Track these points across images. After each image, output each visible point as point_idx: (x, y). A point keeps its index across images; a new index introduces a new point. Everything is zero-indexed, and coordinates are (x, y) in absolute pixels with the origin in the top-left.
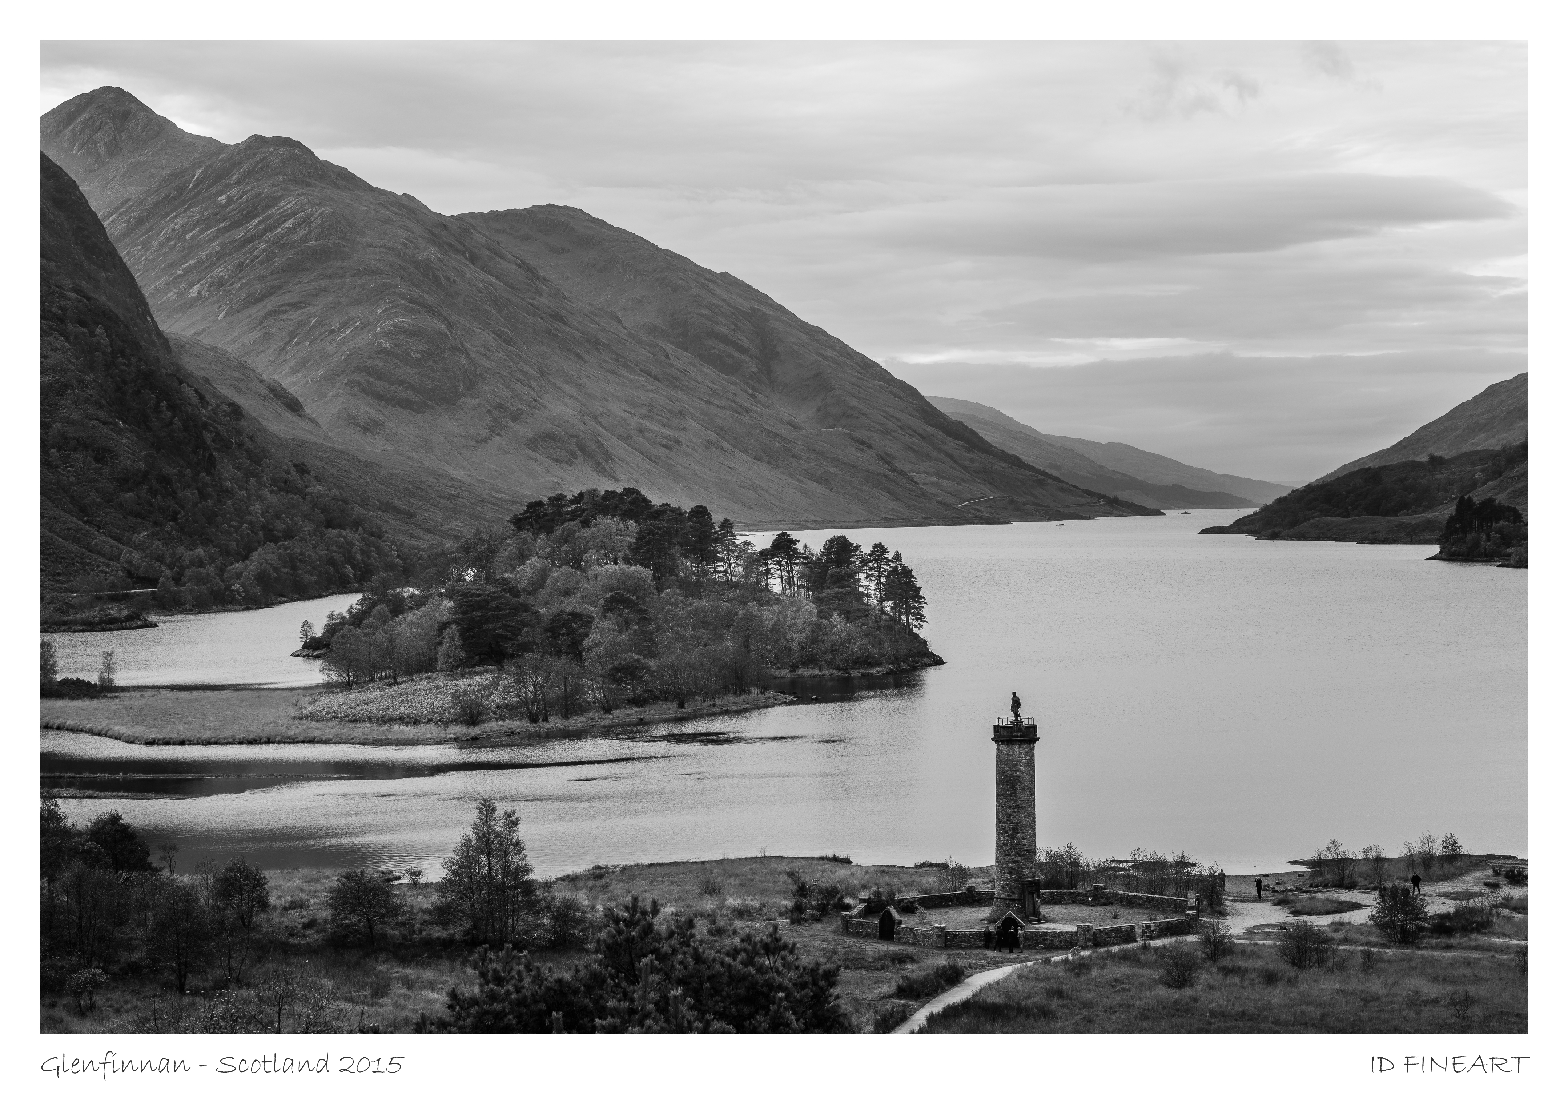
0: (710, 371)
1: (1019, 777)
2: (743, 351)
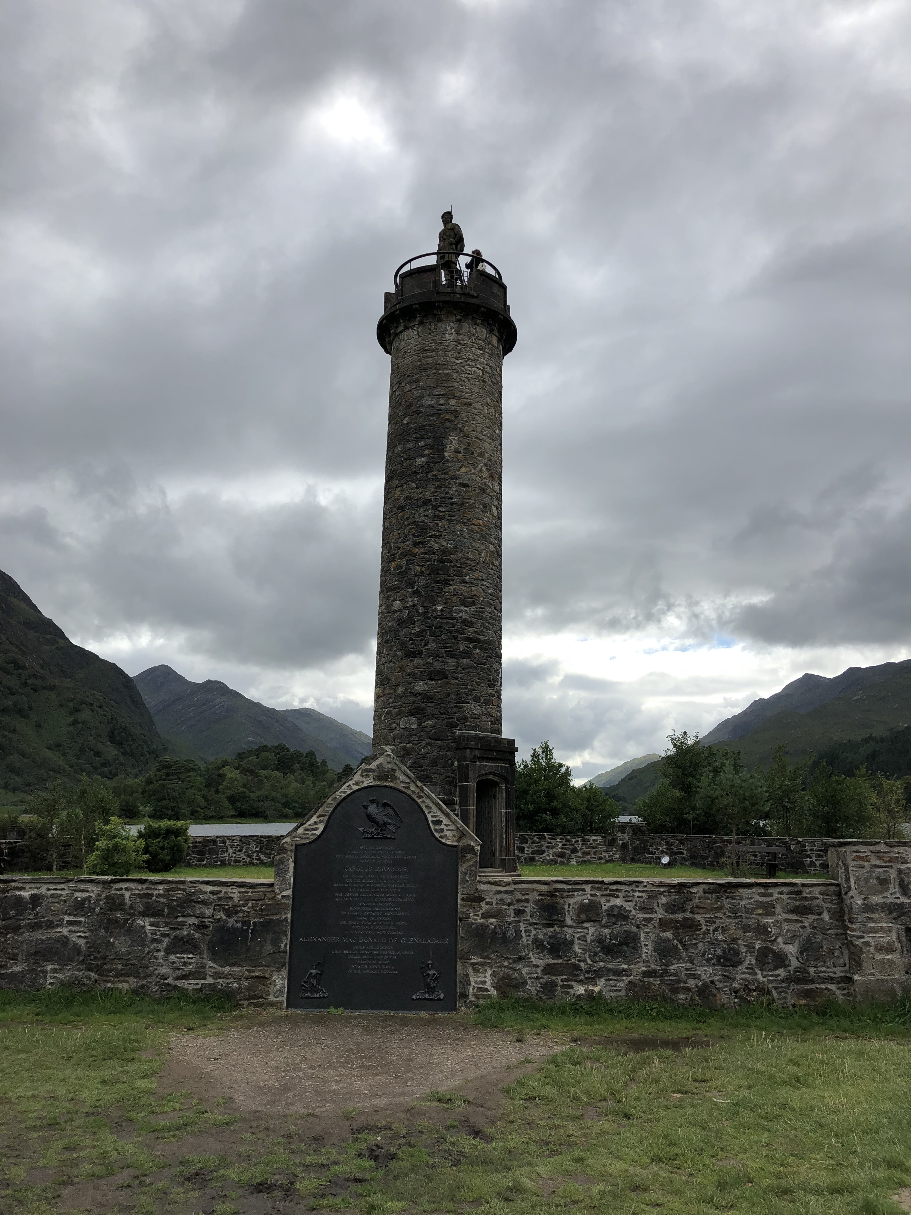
1: (455, 413)
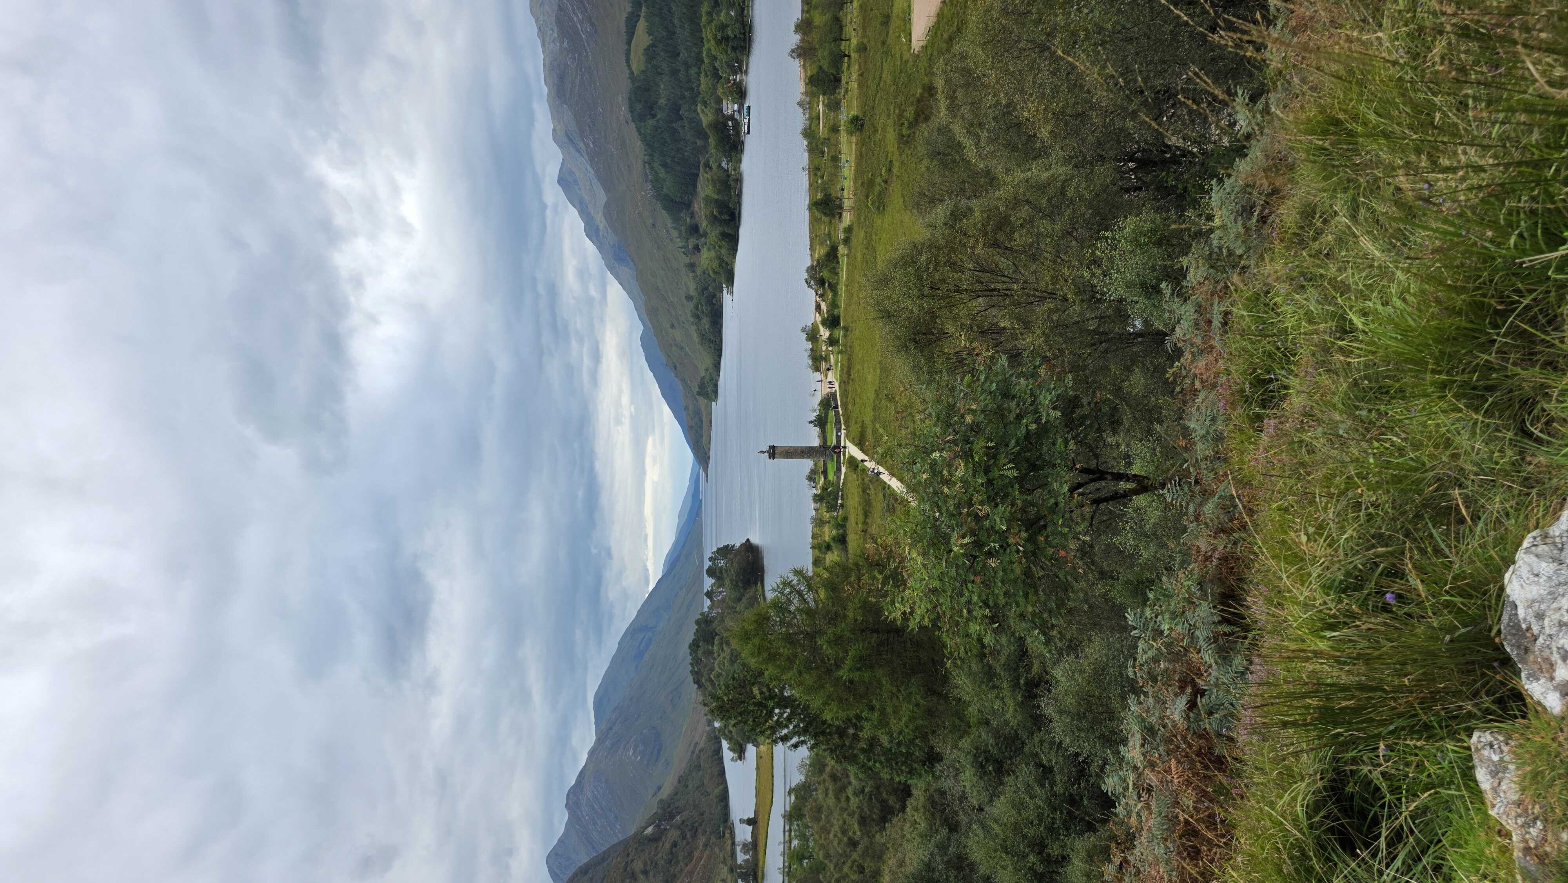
0: (651, 648)
1: (786, 452)
2: (644, 638)
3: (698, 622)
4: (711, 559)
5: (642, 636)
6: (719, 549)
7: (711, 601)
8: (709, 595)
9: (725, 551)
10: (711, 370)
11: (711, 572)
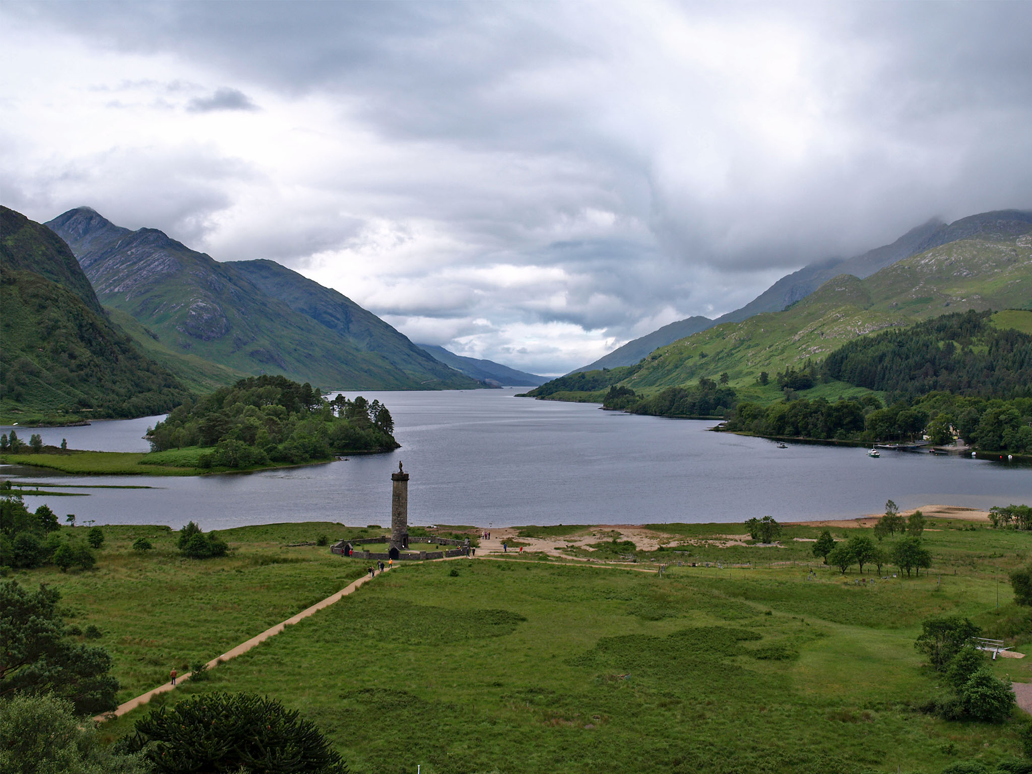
0: (324, 327)
1: (401, 494)
2: (338, 319)
3: (307, 386)
4: (376, 402)
5: (338, 316)
6: (387, 411)
7: (333, 403)
8: (340, 399)
9: (385, 417)
10: (641, 401)
11: (361, 401)
